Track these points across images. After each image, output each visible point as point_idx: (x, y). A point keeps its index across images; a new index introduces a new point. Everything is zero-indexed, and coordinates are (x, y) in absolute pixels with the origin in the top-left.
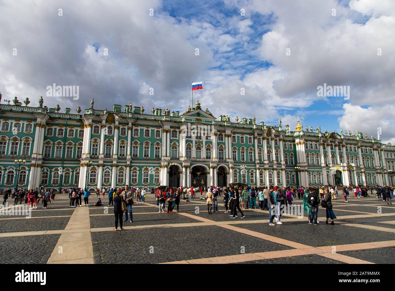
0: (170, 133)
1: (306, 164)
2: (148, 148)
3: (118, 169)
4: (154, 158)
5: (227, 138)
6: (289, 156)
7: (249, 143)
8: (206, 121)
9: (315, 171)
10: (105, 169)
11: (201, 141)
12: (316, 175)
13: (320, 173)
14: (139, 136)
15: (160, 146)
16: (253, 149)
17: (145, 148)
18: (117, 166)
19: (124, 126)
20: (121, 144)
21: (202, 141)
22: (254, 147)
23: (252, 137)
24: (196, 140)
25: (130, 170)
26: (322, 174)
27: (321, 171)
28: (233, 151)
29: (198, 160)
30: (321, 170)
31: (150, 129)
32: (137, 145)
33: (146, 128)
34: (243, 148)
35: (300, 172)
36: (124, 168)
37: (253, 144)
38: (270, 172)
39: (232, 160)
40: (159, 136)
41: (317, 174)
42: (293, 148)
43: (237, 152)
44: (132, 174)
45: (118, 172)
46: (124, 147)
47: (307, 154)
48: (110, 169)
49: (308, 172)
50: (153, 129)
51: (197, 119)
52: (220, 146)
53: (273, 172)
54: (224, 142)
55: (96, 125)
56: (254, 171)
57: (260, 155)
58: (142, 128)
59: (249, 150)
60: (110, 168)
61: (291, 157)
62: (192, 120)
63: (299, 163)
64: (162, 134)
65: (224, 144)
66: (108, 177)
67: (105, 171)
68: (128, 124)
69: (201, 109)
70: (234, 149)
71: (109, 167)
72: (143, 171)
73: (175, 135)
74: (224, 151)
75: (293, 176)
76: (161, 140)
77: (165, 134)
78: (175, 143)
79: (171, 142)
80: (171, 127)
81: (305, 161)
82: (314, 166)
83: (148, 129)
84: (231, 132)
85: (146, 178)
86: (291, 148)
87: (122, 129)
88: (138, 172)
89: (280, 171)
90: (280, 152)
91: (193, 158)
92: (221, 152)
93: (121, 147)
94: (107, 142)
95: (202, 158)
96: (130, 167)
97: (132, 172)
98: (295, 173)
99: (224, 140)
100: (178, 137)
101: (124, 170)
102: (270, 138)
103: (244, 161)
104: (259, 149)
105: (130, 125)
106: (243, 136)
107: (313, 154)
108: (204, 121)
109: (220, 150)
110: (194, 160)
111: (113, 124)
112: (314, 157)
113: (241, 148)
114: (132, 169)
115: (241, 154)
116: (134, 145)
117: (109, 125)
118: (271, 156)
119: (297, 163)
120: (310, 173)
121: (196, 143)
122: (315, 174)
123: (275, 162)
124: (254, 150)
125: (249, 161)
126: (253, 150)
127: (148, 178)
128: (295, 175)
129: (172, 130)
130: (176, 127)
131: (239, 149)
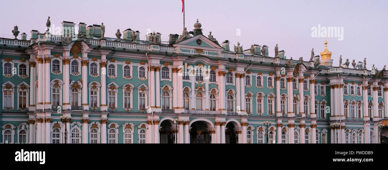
0: (160, 71)
1: (344, 118)
2: (129, 94)
3: (90, 127)
4: (139, 110)
5: (238, 79)
6: (319, 105)
7: (268, 87)
8: (209, 53)
9: (355, 128)
10: (73, 126)
11: (203, 83)
12: (356, 133)
13: (361, 131)
14: (116, 76)
15: (146, 91)
16: (274, 95)
17: (125, 93)
18: (89, 122)
19: (94, 61)
20: (91, 88)
21: (205, 84)
22: (275, 93)
23: (273, 77)
24: (196, 82)
25: (107, 128)
26: (364, 133)
27: (363, 128)
28: (247, 99)
29: (200, 112)
30: (362, 126)
31: (131, 65)
32: (115, 90)
33: (126, 63)
34: (260, 94)
35: (334, 129)
36: (99, 124)
37: (274, 87)
38: (296, 130)
39: (245, 113)
40: (144, 76)
41: (358, 133)
42: (325, 93)
43: (251, 101)
44: (109, 133)
45: (90, 131)
46: (96, 93)
47: (346, 103)
48: (79, 127)
49: (345, 130)
50: (135, 65)
51: (198, 50)
52: (229, 91)
53: (299, 130)
54: (234, 84)
55: (55, 59)
56: (275, 128)
57: (283, 104)
58: (120, 63)
59: (268, 97)
60: (80, 124)
61: (321, 106)
62: (189, 51)
63: (334, 116)
64: (148, 72)
65: (235, 87)
66: (77, 138)
67: (72, 129)
68: (100, 57)
69: (201, 34)
70: (248, 96)
71: (77, 123)
72: (124, 129)
73: (166, 75)
74: (234, 99)
75: (323, 135)
76: (146, 82)
77: (153, 72)
78: (166, 86)
79: (161, 86)
80: (162, 62)
81: (343, 114)
82: (354, 121)
83: (129, 65)
84: (245, 70)
85: (129, 140)
86: (323, 93)
87: (92, 65)
88: (117, 131)
89: (310, 128)
90: (310, 99)
91: (193, 109)
92: (230, 100)
93: (92, 93)
94: (73, 86)
95: (205, 110)
96: (107, 123)
97: (109, 130)
98: (327, 131)
99: (234, 83)
100: (170, 77)
101: (98, 128)
102: (297, 79)
103: (261, 114)
104: (282, 95)
105: (104, 58)
106: (260, 76)
107: (353, 103)
108: (206, 52)
109: (228, 98)
110: (193, 112)
111: (80, 58)
112: (355, 107)
113: (257, 95)
114: (109, 125)
115: (257, 103)
116: (110, 90)
117: (74, 59)
118: (298, 106)
119: (331, 116)
120: (348, 131)
121: (196, 88)
122: (354, 132)
123: (304, 115)
124: (276, 98)
125: (268, 114)
126: (273, 98)
127: (131, 140)
128: (326, 134)
129: (163, 66)
130: (168, 62)
131: (255, 96)
